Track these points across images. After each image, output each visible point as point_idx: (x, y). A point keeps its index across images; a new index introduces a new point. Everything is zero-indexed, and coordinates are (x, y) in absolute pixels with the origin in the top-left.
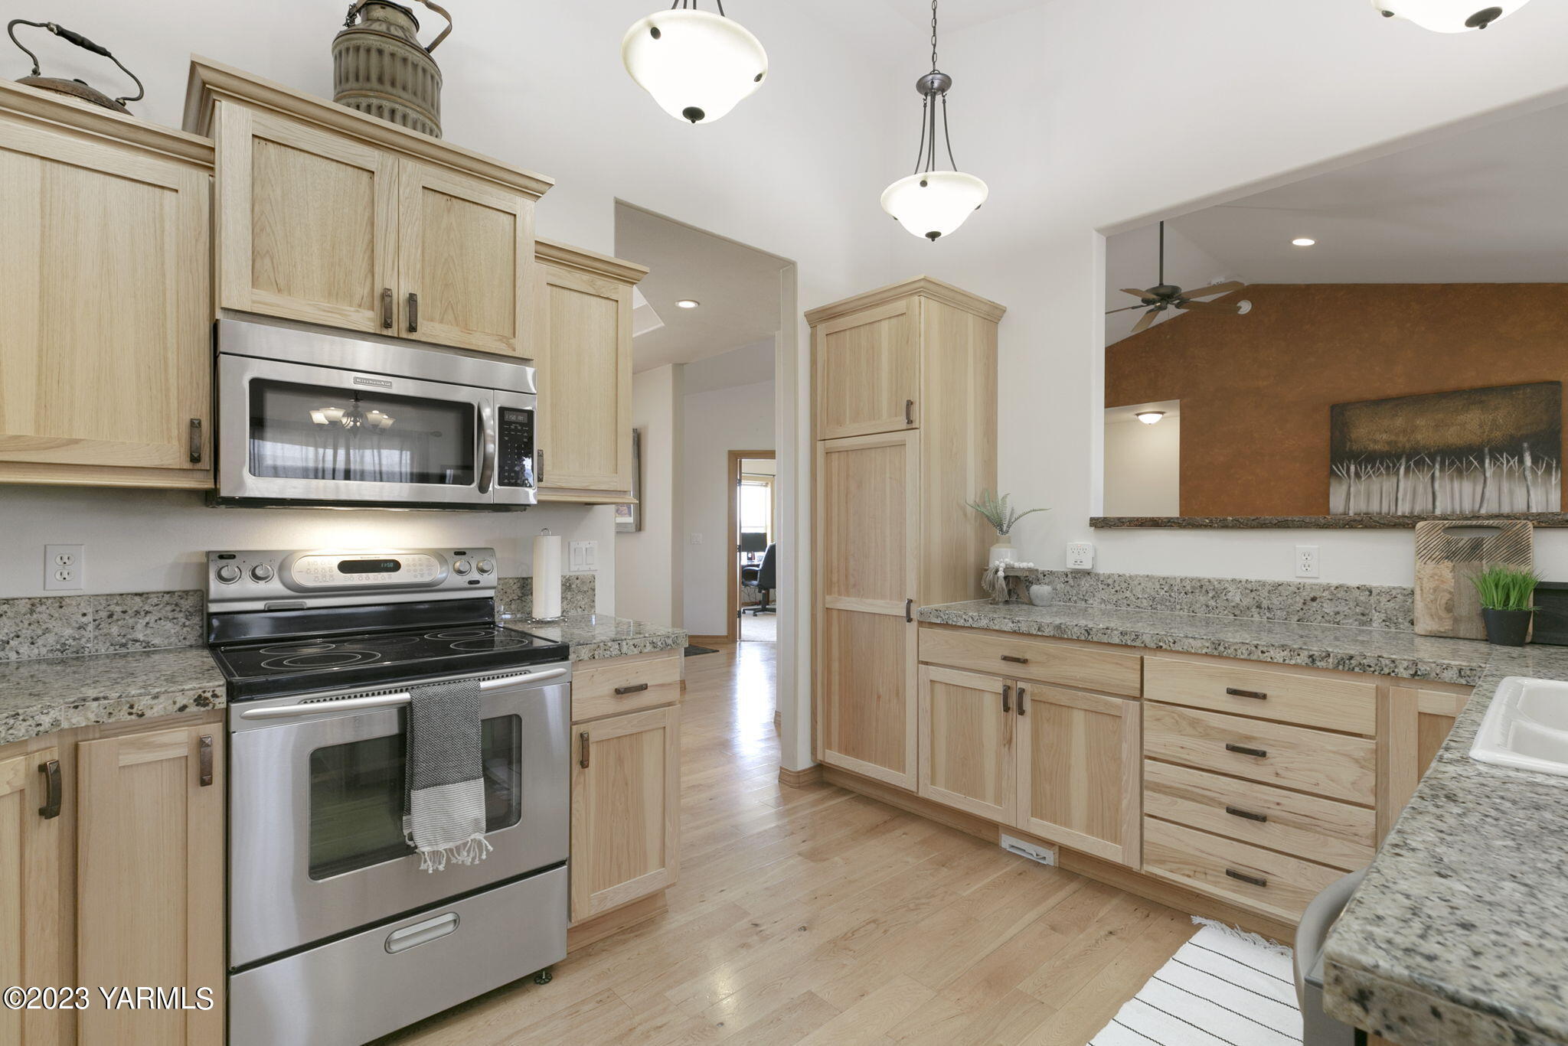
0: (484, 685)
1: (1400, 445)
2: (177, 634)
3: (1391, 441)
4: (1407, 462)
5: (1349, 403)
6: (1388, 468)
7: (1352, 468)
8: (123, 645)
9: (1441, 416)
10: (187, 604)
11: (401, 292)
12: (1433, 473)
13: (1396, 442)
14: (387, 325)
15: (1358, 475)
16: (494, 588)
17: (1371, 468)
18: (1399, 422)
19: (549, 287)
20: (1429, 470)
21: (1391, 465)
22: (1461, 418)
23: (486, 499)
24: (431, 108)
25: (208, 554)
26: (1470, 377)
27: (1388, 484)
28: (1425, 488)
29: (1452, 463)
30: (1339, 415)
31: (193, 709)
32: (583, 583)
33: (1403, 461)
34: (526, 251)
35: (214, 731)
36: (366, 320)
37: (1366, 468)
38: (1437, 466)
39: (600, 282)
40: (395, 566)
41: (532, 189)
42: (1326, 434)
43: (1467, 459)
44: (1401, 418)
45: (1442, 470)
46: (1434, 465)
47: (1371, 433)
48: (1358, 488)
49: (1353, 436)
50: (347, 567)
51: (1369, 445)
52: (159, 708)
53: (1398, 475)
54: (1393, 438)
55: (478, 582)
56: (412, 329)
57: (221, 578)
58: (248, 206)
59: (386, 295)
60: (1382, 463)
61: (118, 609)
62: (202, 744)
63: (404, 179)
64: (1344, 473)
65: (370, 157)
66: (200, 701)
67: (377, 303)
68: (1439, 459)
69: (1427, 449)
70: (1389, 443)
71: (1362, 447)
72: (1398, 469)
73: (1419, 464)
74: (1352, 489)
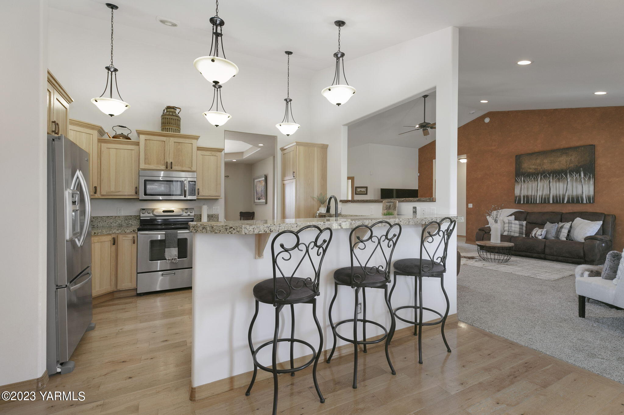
0: (178, 232)
1: (538, 170)
2: (136, 223)
3: (536, 168)
4: (541, 176)
5: (522, 155)
6: (534, 178)
7: (522, 179)
8: (128, 224)
9: (552, 159)
10: (138, 218)
11: (169, 162)
12: (550, 181)
13: (537, 169)
14: (167, 168)
15: (524, 181)
16: (193, 216)
17: (529, 179)
18: (538, 161)
19: (201, 156)
20: (548, 179)
21: (535, 177)
22: (560, 159)
23: (186, 199)
24: (179, 126)
25: (141, 209)
26: (563, 144)
27: (534, 184)
28: (547, 186)
29: (556, 176)
30: (519, 158)
31: (133, 232)
32: (216, 216)
33: (540, 176)
34: (195, 149)
35: (135, 235)
36: (163, 167)
37: (527, 179)
38: (551, 177)
39: (213, 153)
40: (173, 211)
41: (197, 138)
42: (514, 165)
43: (561, 174)
44: (539, 160)
45: (553, 179)
46: (550, 177)
47: (529, 165)
48: (524, 186)
49: (523, 167)
50: (164, 211)
51: (528, 170)
52: (128, 231)
53: (538, 181)
54: (536, 167)
55: (190, 215)
56: (171, 168)
57: (142, 213)
58: (144, 151)
59: (167, 163)
60: (532, 177)
61: (127, 218)
62: (134, 237)
63: (170, 141)
64: (520, 180)
65: (164, 139)
66: (134, 231)
67: (165, 164)
68: (552, 175)
69: (548, 171)
70: (535, 169)
71: (526, 171)
72: (538, 179)
73: (545, 177)
74: (522, 186)
